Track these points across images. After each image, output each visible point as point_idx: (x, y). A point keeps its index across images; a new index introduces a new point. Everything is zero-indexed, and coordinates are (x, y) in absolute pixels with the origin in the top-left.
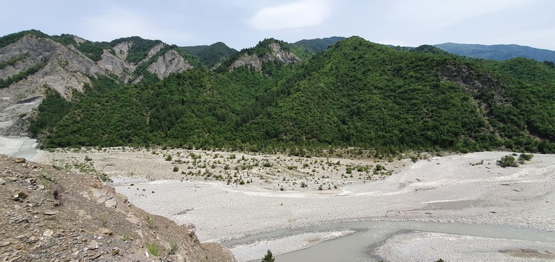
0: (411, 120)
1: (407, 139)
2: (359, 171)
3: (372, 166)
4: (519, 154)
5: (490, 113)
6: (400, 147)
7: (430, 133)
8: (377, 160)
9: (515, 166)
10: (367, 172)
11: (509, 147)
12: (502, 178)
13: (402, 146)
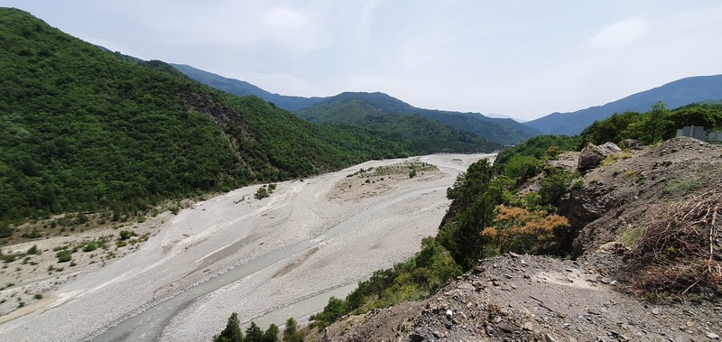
0: (160, 159)
1: (159, 185)
2: (87, 250)
3: (111, 236)
4: (268, 185)
5: (241, 149)
6: (151, 199)
7: (187, 174)
8: (118, 224)
9: (267, 196)
10: (105, 248)
11: (260, 180)
12: (261, 210)
13: (154, 196)
